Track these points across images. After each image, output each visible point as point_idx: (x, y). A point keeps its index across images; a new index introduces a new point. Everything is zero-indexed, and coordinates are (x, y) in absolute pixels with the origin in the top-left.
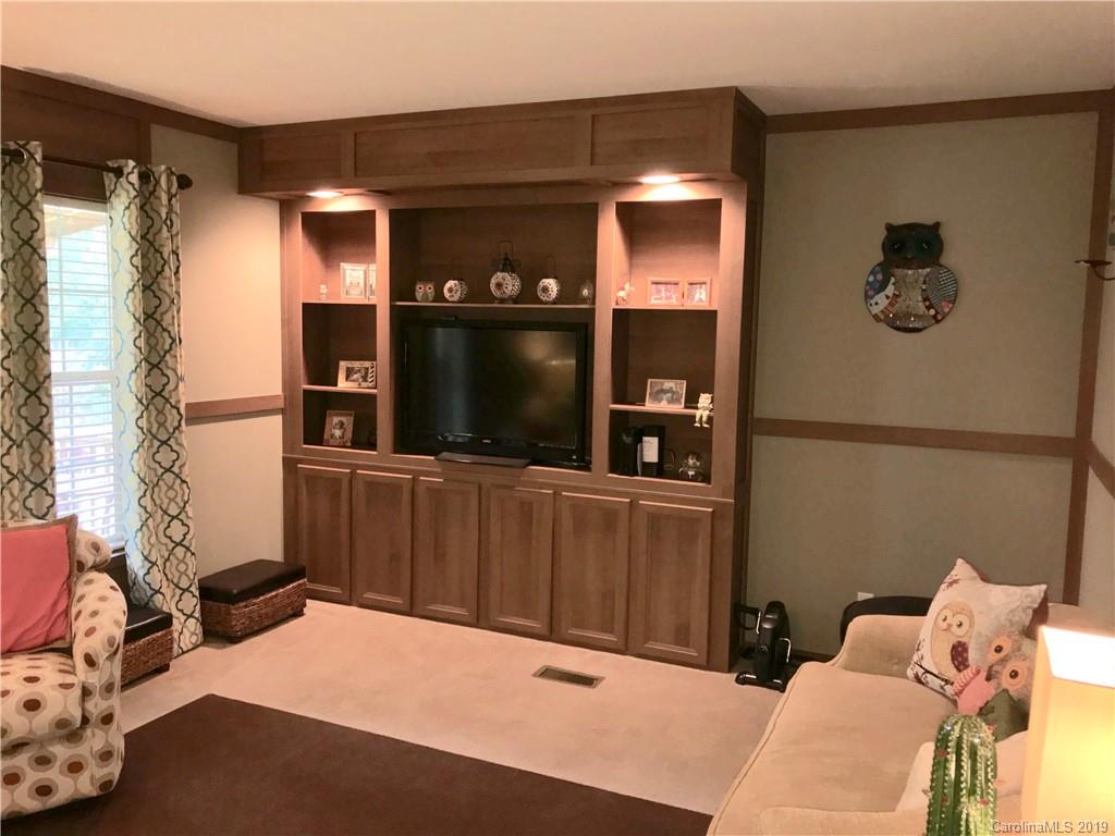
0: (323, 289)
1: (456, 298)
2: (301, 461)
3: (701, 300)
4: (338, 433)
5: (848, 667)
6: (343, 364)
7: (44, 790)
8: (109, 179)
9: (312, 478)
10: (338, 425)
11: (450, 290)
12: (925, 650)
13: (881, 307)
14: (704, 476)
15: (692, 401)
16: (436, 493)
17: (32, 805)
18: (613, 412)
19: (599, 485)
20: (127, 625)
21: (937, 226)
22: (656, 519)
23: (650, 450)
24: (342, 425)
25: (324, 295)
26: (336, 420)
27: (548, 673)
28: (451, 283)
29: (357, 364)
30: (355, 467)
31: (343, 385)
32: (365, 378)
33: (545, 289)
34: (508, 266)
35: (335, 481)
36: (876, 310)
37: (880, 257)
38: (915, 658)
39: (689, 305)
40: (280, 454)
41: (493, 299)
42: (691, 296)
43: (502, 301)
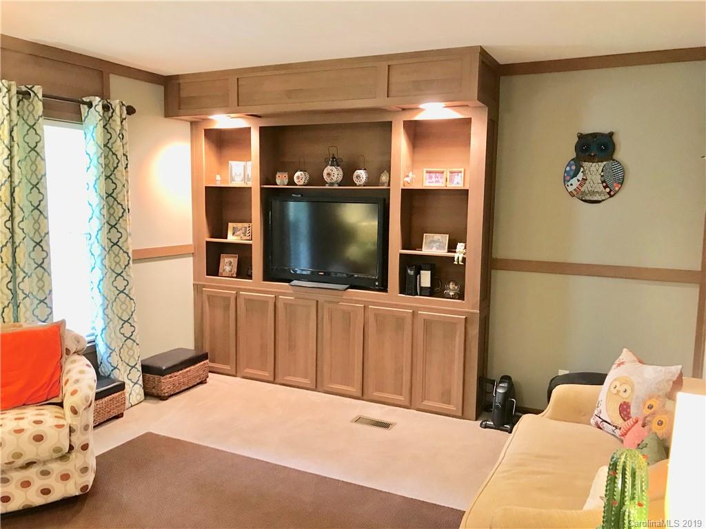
0: (218, 177)
1: (302, 183)
2: (204, 286)
3: (458, 183)
4: (228, 268)
5: (553, 418)
6: (231, 225)
7: (46, 492)
8: (84, 108)
9: (211, 298)
10: (228, 263)
11: (298, 177)
12: (602, 407)
13: (574, 187)
14: (460, 296)
15: (452, 247)
16: (287, 305)
17: (39, 500)
18: (402, 255)
19: (393, 300)
20: (97, 388)
21: (611, 134)
22: (429, 323)
23: (425, 279)
24: (230, 263)
25: (219, 182)
26: (227, 260)
28: (298, 173)
29: (240, 225)
30: (239, 290)
31: (231, 238)
32: (244, 234)
33: (358, 177)
34: (335, 162)
35: (226, 299)
36: (570, 189)
37: (574, 155)
38: (596, 412)
39: (451, 186)
40: (191, 282)
41: (324, 183)
42: (452, 180)
43: (332, 184)
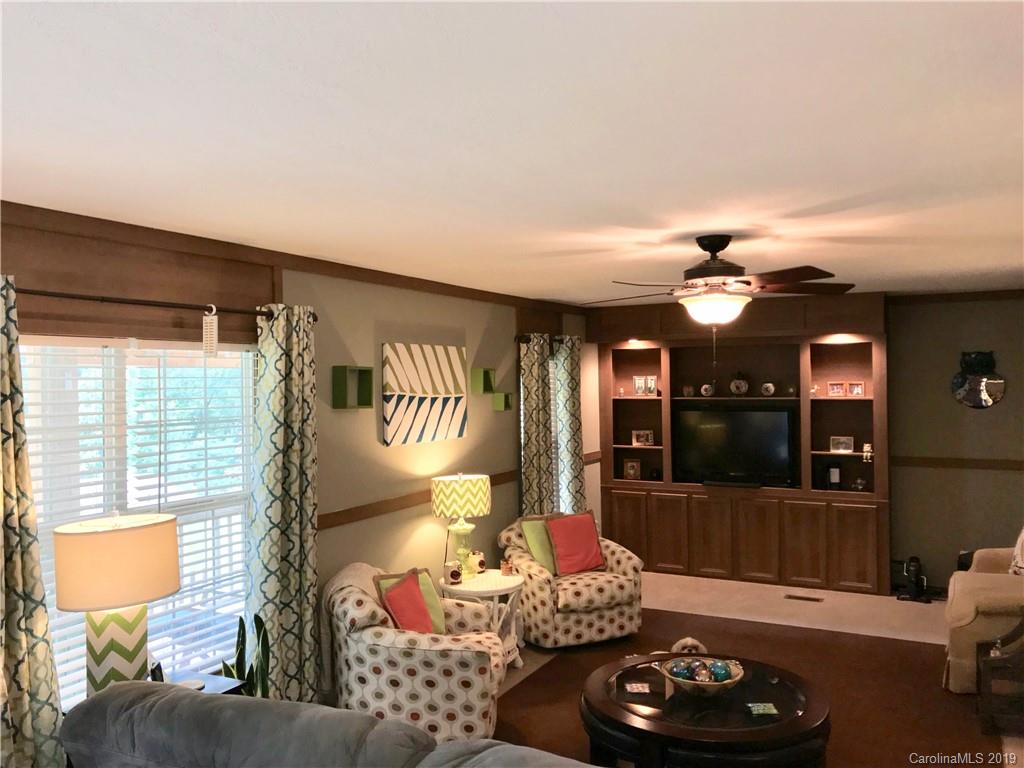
0: (622, 390)
1: (709, 394)
2: (612, 488)
3: (858, 394)
4: (632, 472)
5: (978, 571)
6: (634, 433)
9: (622, 499)
10: (631, 468)
11: (706, 390)
12: (1018, 559)
13: (962, 396)
14: (869, 488)
15: (858, 447)
16: (700, 502)
18: (813, 455)
19: (807, 496)
21: (991, 353)
22: (843, 512)
23: (835, 475)
24: (633, 467)
25: (623, 392)
26: (629, 464)
27: (790, 597)
28: (704, 387)
29: (642, 432)
30: (649, 491)
31: (635, 444)
32: (647, 440)
33: (767, 389)
34: (741, 376)
35: (637, 498)
36: (958, 397)
37: (960, 370)
38: (1013, 564)
39: (850, 397)
40: (600, 485)
42: (851, 392)
43: (738, 395)
